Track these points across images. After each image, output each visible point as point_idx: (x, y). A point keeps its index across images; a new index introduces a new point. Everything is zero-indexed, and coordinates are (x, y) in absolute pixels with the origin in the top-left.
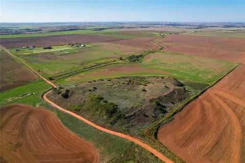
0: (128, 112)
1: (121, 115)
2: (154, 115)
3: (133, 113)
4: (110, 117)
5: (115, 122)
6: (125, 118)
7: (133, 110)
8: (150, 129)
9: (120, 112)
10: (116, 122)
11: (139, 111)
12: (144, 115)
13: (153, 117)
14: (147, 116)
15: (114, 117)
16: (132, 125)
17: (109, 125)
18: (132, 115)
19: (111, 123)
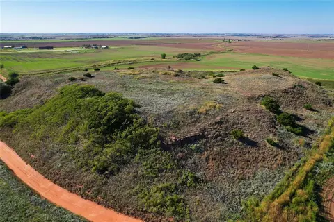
0: (177, 126)
1: (147, 136)
2: (276, 140)
3: (195, 131)
4: (104, 143)
5: (121, 162)
6: (166, 148)
7: (197, 120)
8: (285, 197)
9: (145, 122)
10: (125, 163)
11: (220, 123)
12: (242, 139)
13: (275, 145)
14: (254, 144)
15: (118, 145)
16: (196, 179)
17: (91, 176)
18: (195, 139)
19: (102, 171)
